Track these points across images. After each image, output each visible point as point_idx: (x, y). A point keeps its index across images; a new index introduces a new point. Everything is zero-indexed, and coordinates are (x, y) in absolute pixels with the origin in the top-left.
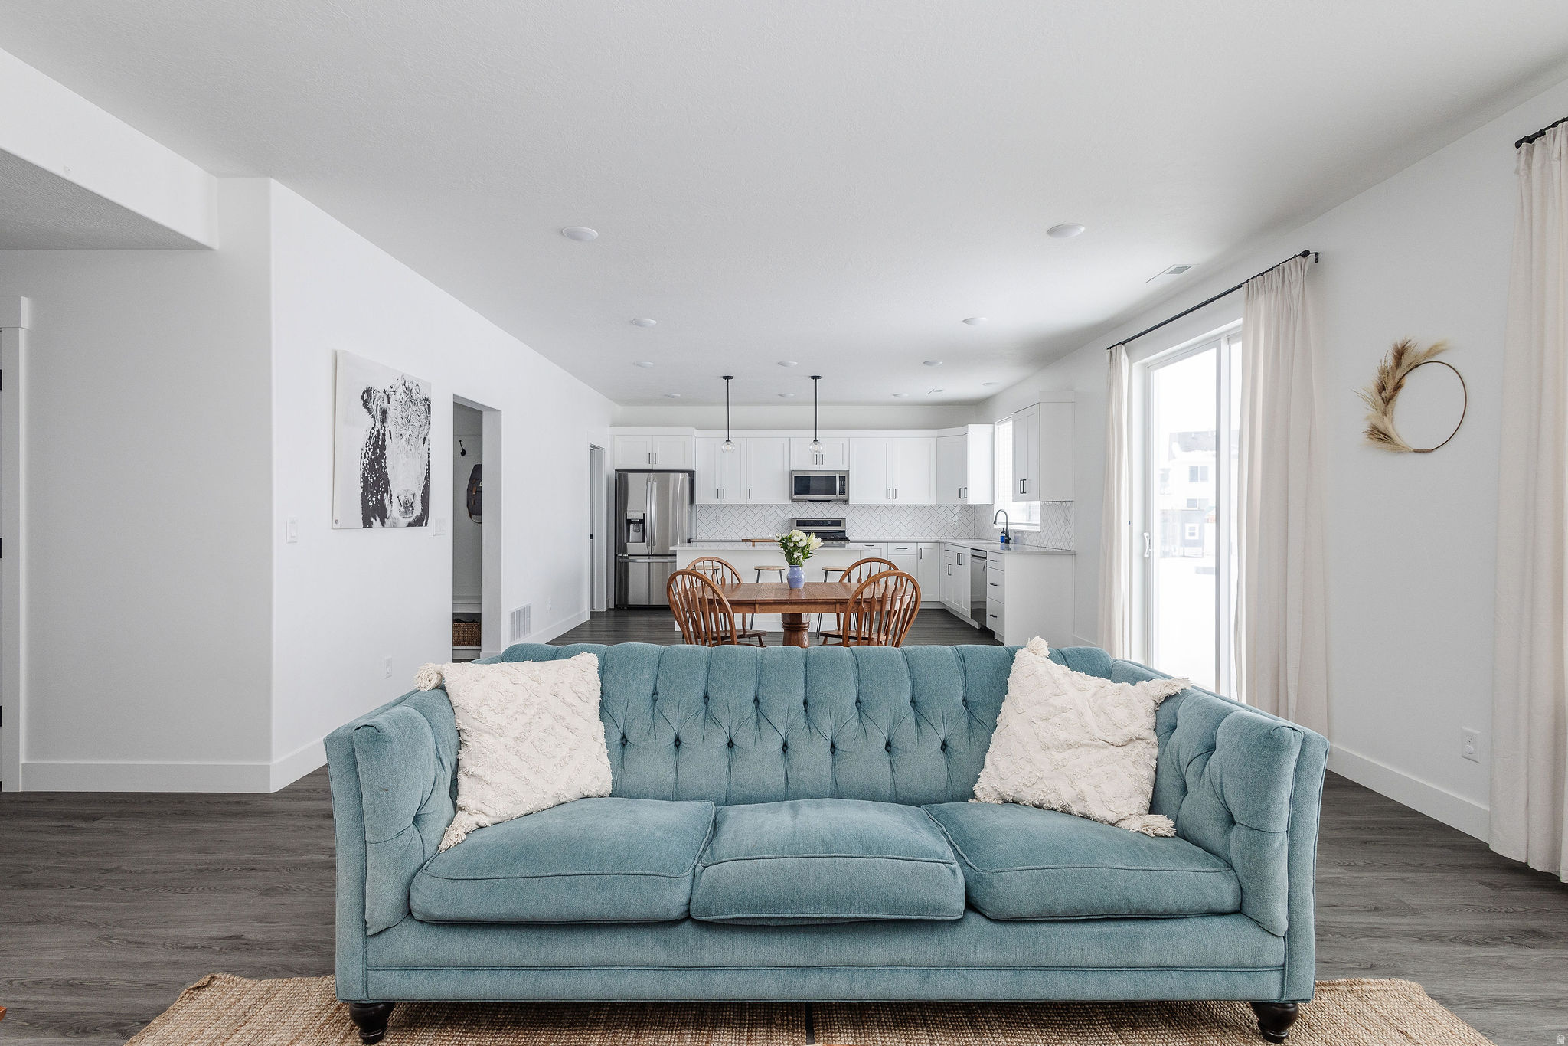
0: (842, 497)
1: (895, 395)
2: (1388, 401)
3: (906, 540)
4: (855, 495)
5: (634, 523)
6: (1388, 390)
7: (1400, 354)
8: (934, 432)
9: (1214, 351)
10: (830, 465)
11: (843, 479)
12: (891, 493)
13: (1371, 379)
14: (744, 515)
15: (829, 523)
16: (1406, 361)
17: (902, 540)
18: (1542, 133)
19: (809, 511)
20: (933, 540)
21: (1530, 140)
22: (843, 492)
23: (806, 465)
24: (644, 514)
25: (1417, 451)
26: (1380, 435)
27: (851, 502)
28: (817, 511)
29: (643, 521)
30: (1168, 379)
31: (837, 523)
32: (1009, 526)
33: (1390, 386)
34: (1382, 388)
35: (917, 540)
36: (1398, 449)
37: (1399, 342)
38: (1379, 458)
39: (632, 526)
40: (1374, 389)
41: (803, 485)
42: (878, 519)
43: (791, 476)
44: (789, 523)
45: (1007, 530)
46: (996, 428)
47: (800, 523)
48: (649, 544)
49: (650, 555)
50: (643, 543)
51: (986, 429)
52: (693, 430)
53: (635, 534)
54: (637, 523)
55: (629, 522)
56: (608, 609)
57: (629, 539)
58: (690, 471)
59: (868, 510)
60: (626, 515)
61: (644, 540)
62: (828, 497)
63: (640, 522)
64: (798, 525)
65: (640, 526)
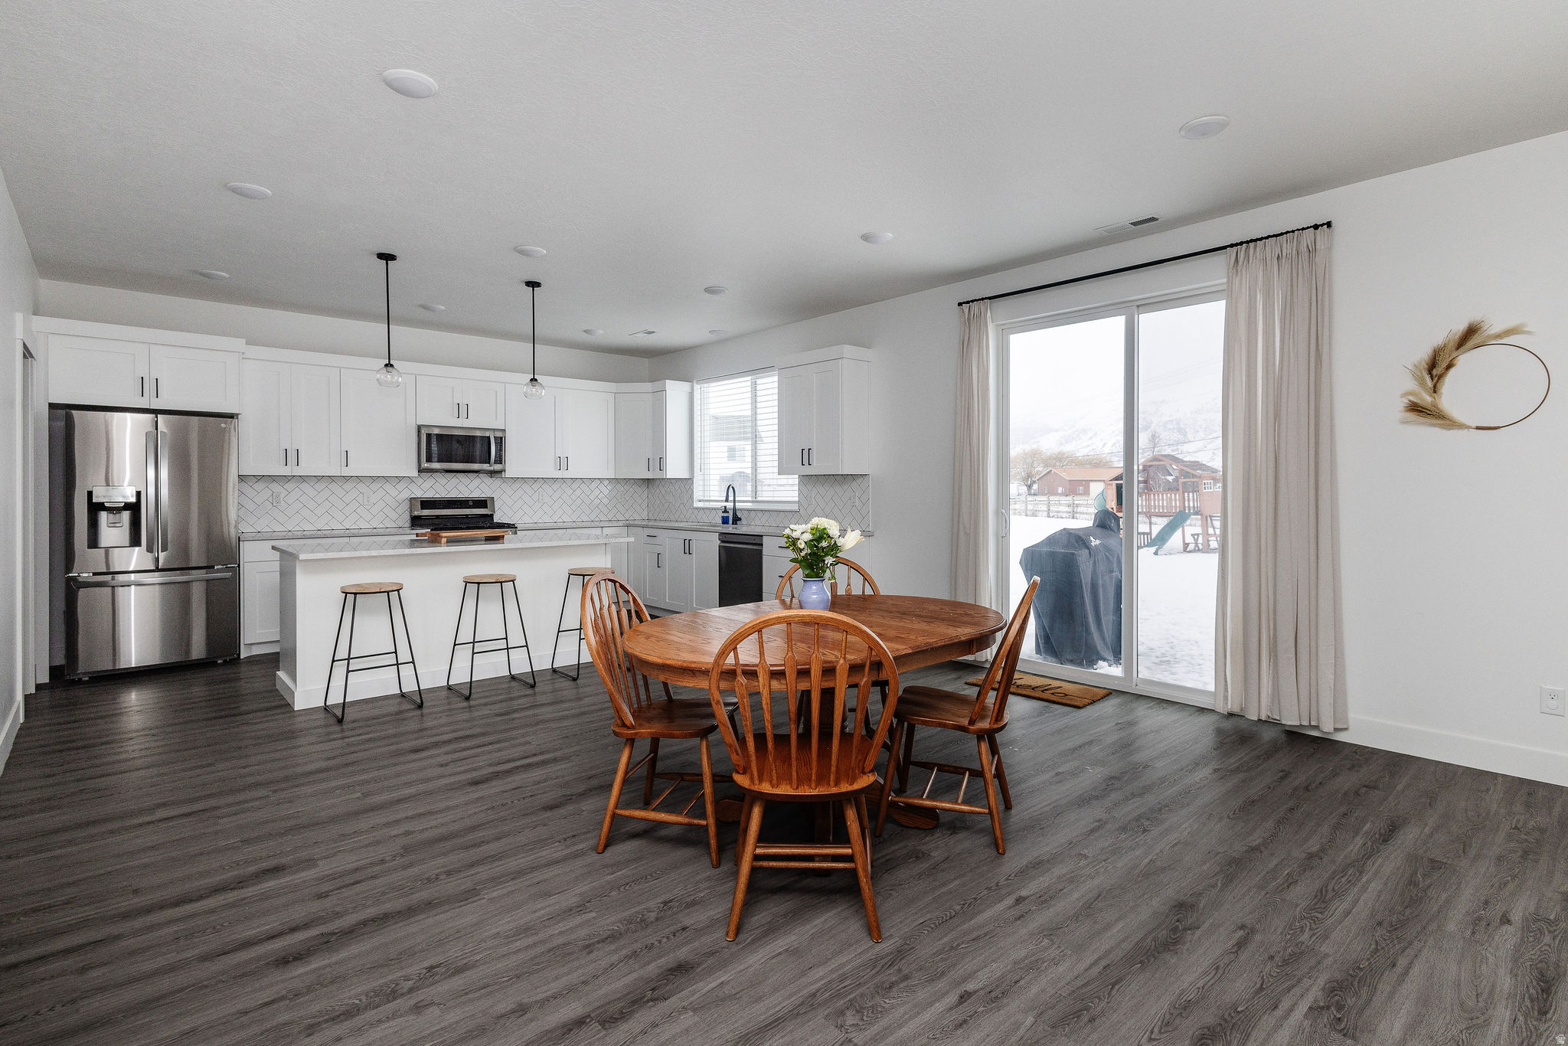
0: (498, 467)
1: (585, 331)
2: (1438, 378)
3: (589, 524)
4: (515, 463)
5: (110, 510)
7: (1466, 334)
8: (612, 386)
10: (479, 420)
11: (500, 442)
12: (562, 462)
15: (471, 503)
17: (584, 524)
19: (461, 487)
20: (621, 524)
22: (500, 460)
23: (443, 418)
24: (138, 494)
25: (1478, 428)
26: (1423, 411)
27: (508, 474)
28: (451, 487)
29: (134, 508)
31: (482, 503)
32: (737, 504)
33: (1442, 363)
34: (1433, 366)
35: (602, 524)
36: (1450, 425)
37: (1475, 318)
39: (103, 516)
40: (1422, 368)
42: (535, 497)
43: (419, 432)
44: (407, 505)
45: (735, 510)
46: (697, 387)
47: (426, 504)
48: (150, 549)
49: (157, 570)
50: (137, 549)
51: (684, 386)
52: (240, 344)
53: (112, 532)
54: (118, 510)
55: (95, 508)
56: (39, 687)
57: (93, 542)
58: (232, 416)
59: (525, 486)
60: (90, 494)
61: (135, 541)
62: (476, 466)
63: (128, 506)
64: (422, 509)
65: (126, 515)
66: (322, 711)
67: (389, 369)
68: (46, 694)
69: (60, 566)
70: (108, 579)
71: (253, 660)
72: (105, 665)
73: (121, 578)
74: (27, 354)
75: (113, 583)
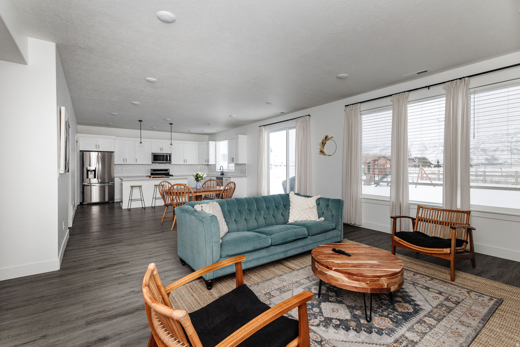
0: (170, 162)
2: (324, 146)
4: (174, 160)
5: (90, 171)
6: (323, 144)
7: (326, 137)
8: (197, 143)
9: (285, 131)
10: (165, 151)
11: (170, 156)
12: (186, 161)
13: (321, 141)
14: (133, 168)
15: (164, 170)
16: (327, 139)
18: (349, 105)
19: (162, 166)
21: (347, 106)
22: (170, 160)
23: (157, 151)
24: (96, 168)
25: (328, 155)
26: (322, 152)
27: (172, 163)
28: (159, 166)
29: (95, 171)
30: (272, 135)
31: (167, 170)
32: (223, 170)
33: (324, 143)
34: (323, 143)
36: (325, 155)
37: (326, 135)
38: (322, 156)
39: (89, 172)
40: (321, 144)
41: (156, 158)
43: (153, 154)
44: (150, 170)
45: (223, 172)
46: (217, 142)
47: (154, 170)
48: (98, 179)
49: (99, 183)
50: (95, 179)
51: (214, 142)
52: (115, 137)
53: (91, 175)
54: (92, 171)
55: (88, 171)
56: (78, 205)
57: (87, 177)
58: (113, 152)
59: (177, 166)
60: (87, 168)
61: (95, 177)
62: (164, 162)
63: (94, 170)
64: (153, 171)
65: (93, 172)
66: (127, 209)
67: (141, 143)
68: (79, 206)
69: (81, 182)
70: (90, 185)
71: (117, 202)
72: (89, 202)
73: (92, 184)
74: (77, 142)
75: (91, 185)
